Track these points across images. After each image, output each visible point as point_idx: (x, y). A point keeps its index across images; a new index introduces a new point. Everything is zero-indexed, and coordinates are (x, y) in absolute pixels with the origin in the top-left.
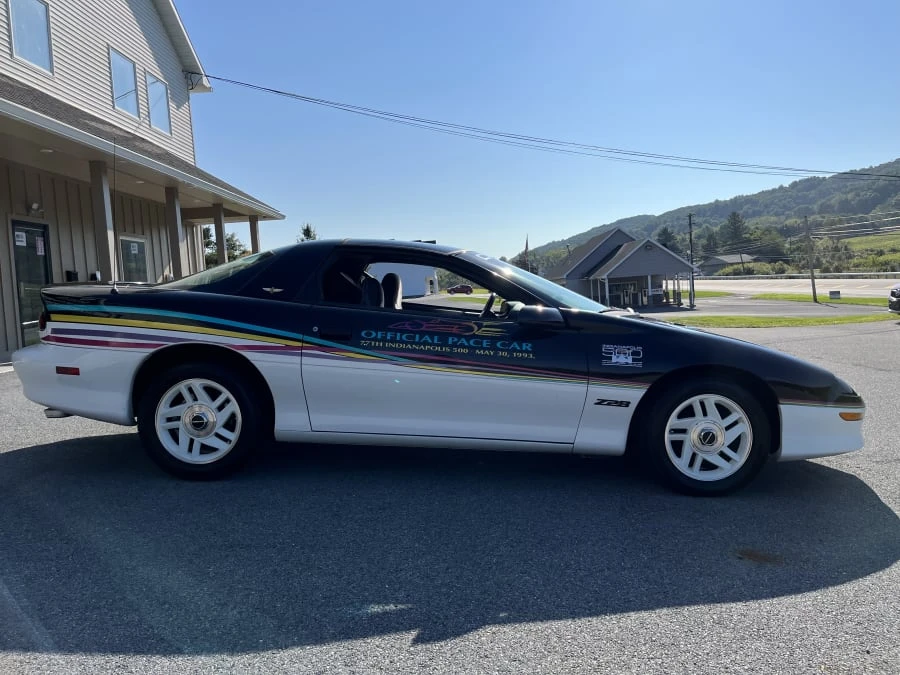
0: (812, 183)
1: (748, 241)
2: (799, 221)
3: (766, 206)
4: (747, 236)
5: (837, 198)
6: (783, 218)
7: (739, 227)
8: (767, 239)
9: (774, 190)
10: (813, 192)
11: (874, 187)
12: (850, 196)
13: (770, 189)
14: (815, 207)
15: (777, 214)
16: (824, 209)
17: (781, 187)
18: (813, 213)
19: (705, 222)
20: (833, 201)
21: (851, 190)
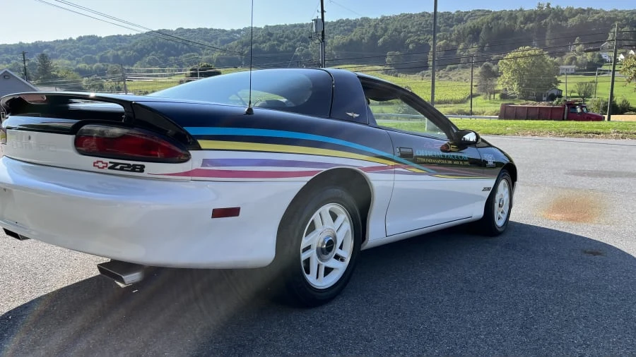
0: (93, 40)
1: (56, 77)
2: (87, 66)
3: (62, 52)
4: (55, 73)
5: (111, 52)
6: (75, 62)
7: (48, 66)
8: (70, 77)
9: (65, 41)
10: (94, 46)
11: (135, 48)
12: (120, 52)
13: (63, 39)
14: (97, 57)
15: (70, 59)
16: (103, 60)
17: (71, 39)
18: (96, 62)
19: (13, 59)
20: (109, 54)
21: (120, 49)
